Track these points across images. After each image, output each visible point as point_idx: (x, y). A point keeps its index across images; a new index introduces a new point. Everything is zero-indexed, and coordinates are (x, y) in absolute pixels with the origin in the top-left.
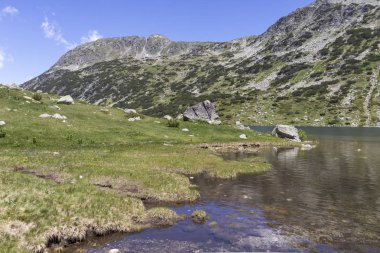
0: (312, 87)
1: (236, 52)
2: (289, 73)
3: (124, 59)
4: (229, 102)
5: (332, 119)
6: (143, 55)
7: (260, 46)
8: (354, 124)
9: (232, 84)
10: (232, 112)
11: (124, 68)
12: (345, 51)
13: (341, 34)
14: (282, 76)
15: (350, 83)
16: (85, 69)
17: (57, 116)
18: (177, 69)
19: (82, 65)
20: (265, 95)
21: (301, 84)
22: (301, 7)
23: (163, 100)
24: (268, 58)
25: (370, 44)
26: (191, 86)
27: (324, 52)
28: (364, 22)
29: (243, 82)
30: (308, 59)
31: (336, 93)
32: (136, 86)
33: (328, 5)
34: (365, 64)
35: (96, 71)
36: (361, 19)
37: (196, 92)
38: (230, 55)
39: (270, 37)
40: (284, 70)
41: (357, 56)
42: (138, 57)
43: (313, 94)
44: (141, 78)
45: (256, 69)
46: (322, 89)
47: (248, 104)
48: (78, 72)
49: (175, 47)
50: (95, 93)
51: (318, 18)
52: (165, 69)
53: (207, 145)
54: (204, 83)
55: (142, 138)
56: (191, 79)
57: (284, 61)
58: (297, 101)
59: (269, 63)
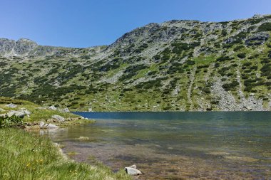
0: (149, 82)
1: (92, 56)
2: (132, 72)
4: (84, 93)
5: (166, 106)
6: (12, 54)
7: (110, 52)
8: (182, 109)
9: (88, 79)
10: (86, 100)
12: (171, 57)
13: (168, 46)
14: (127, 74)
15: (176, 79)
18: (42, 67)
20: (114, 88)
21: (141, 80)
24: (116, 61)
25: (187, 53)
26: (53, 80)
27: (157, 58)
28: (182, 39)
29: (96, 77)
30: (146, 62)
31: (167, 86)
33: (158, 26)
34: (186, 67)
36: (180, 37)
37: (56, 85)
38: (87, 58)
39: (117, 46)
40: (128, 70)
41: (179, 61)
43: (151, 87)
44: (6, 73)
45: (107, 68)
46: (157, 83)
47: (99, 94)
49: (42, 50)
51: (152, 34)
52: (30, 66)
54: (64, 77)
56: (53, 75)
57: (128, 63)
58: (139, 92)
59: (117, 64)
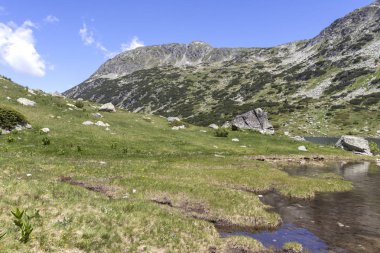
0: (373, 95)
1: (284, 58)
2: (345, 80)
3: (164, 66)
4: (277, 111)
6: (183, 62)
7: (311, 51)
9: (279, 92)
10: (280, 122)
11: (163, 76)
14: (337, 83)
16: (124, 77)
17: (100, 123)
18: (220, 77)
19: (121, 73)
20: (318, 104)
21: (360, 92)
22: (360, 7)
23: (203, 108)
24: (320, 64)
26: (234, 94)
29: (292, 89)
30: (369, 64)
32: (175, 94)
35: (135, 80)
37: (239, 100)
38: (277, 61)
39: (322, 41)
40: (340, 77)
42: (178, 64)
43: (374, 103)
44: (181, 86)
45: (307, 75)
47: (298, 113)
48: (117, 81)
49: (217, 54)
50: (133, 102)
52: (206, 77)
53: (264, 157)
54: (248, 91)
55: (190, 148)
56: (234, 87)
57: (339, 67)
58: (355, 110)
59: (322, 69)
